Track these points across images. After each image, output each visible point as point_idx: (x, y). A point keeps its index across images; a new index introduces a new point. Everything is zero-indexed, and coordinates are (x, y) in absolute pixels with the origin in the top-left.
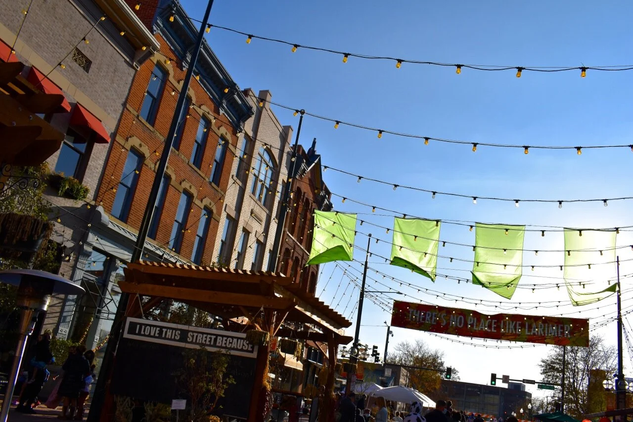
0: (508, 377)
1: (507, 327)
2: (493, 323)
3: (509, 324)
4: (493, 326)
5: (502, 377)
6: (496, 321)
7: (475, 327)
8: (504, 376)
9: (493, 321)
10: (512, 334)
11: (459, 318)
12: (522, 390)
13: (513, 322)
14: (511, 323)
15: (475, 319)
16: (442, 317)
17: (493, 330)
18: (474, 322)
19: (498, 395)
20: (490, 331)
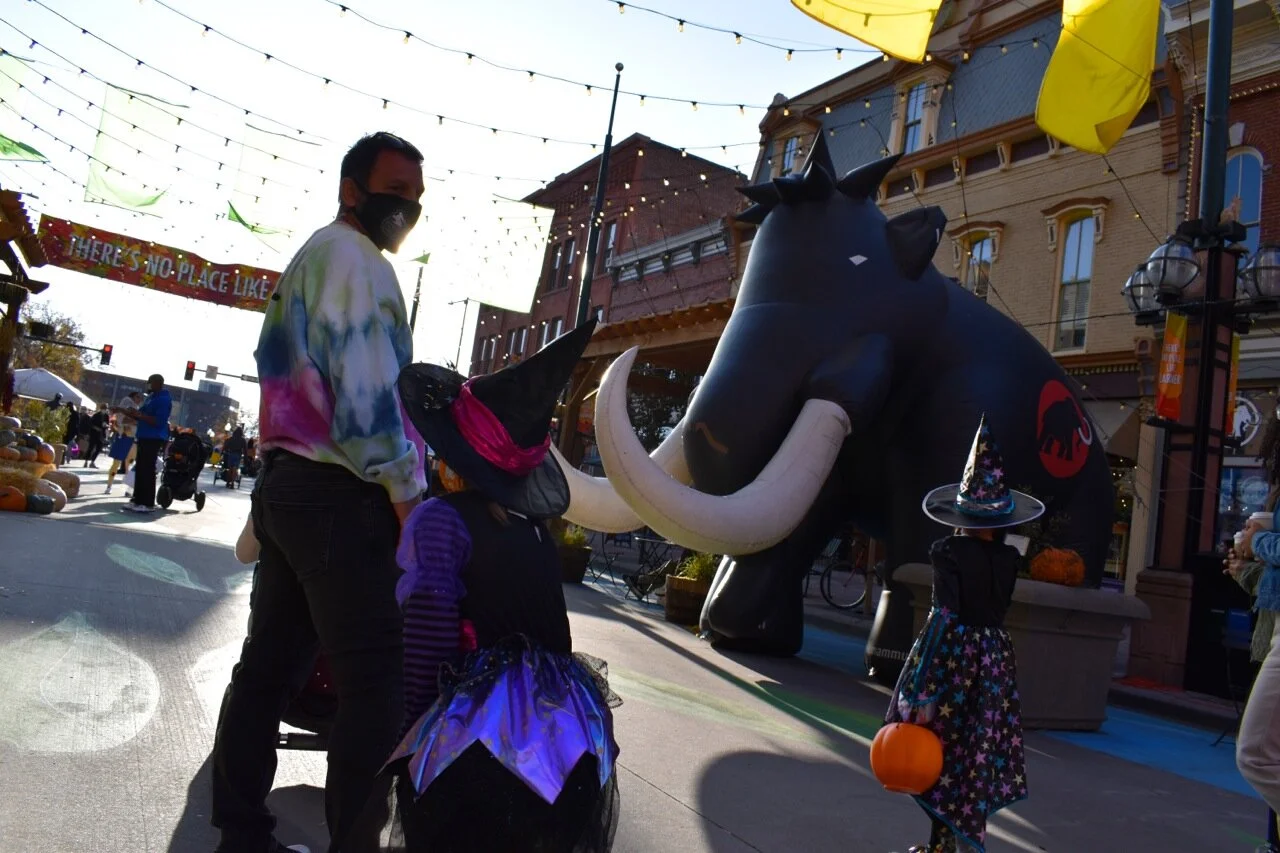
0: (216, 368)
1: (245, 287)
2: (223, 277)
3: (249, 283)
4: (222, 282)
5: (205, 369)
6: (227, 274)
7: (190, 278)
8: (209, 367)
9: (224, 274)
10: (251, 300)
11: (163, 263)
12: (223, 394)
13: (255, 280)
14: (253, 280)
15: (193, 267)
16: (133, 256)
17: (221, 290)
18: (189, 271)
19: (179, 401)
20: (214, 289)
